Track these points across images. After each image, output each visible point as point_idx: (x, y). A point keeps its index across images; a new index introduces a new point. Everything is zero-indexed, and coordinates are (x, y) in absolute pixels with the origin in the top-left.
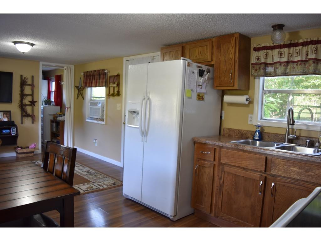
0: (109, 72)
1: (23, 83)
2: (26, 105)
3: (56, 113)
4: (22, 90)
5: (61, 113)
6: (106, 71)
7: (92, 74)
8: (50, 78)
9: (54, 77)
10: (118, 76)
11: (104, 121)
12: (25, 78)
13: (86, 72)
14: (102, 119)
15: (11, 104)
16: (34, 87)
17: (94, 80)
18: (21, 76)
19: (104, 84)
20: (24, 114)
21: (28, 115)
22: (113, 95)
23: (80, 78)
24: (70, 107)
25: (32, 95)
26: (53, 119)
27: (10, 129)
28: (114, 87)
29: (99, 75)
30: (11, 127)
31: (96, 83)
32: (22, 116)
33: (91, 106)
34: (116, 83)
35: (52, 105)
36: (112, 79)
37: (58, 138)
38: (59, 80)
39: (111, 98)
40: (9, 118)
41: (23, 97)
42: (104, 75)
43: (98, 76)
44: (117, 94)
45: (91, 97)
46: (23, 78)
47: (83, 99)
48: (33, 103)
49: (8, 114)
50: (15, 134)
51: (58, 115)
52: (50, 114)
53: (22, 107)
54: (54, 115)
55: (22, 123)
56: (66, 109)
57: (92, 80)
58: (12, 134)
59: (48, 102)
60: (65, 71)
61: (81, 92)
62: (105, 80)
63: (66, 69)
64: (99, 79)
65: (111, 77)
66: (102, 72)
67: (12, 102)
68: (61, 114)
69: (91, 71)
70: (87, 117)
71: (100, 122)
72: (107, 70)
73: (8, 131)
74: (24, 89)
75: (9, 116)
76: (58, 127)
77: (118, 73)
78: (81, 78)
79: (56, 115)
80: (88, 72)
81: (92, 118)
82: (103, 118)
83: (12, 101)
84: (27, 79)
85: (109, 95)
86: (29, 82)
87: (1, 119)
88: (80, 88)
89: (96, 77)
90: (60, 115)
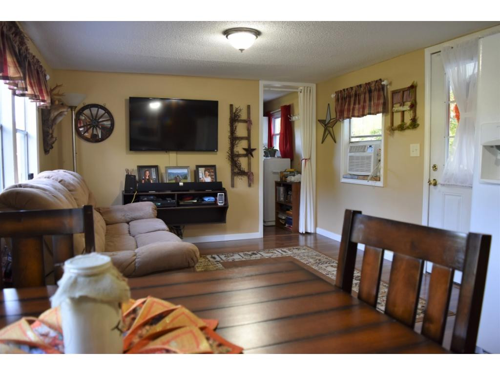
0: (390, 84)
1: (234, 119)
2: (239, 156)
3: (284, 170)
4: (233, 131)
5: (292, 170)
6: (384, 83)
7: (353, 92)
8: (271, 113)
9: (280, 110)
10: (413, 87)
11: (380, 180)
12: (236, 110)
13: (341, 91)
14: (376, 176)
15: (216, 154)
16: (251, 124)
17: (359, 103)
18: (231, 106)
19: (381, 109)
20: (236, 170)
21: (242, 173)
22: (402, 128)
23: (327, 105)
24: (310, 159)
25: (248, 138)
26: (279, 180)
27: (215, 195)
28: (403, 112)
29: (370, 91)
30: (216, 192)
31: (364, 108)
32: (234, 174)
33: (352, 154)
34: (409, 104)
35: (276, 156)
36: (398, 97)
37: (288, 212)
38: (287, 113)
39: (397, 133)
40: (213, 177)
41: (234, 142)
42: (379, 90)
43: (367, 96)
44: (411, 125)
45: (350, 137)
46: (234, 111)
47: (335, 142)
48: (249, 152)
49: (212, 171)
50: (222, 204)
51: (289, 173)
52: (274, 171)
53: (233, 158)
54: (281, 173)
55: (233, 186)
56: (303, 161)
57: (355, 104)
58: (219, 204)
59: (270, 151)
60: (301, 95)
61: (331, 129)
62: (382, 101)
63: (303, 91)
64: (370, 100)
65: (394, 93)
66: (375, 85)
67: (217, 151)
68: (293, 172)
69: (352, 88)
70: (342, 173)
71: (371, 183)
72: (387, 79)
73: (212, 199)
74: (236, 128)
75: (213, 174)
76: (288, 194)
77: (414, 82)
78: (329, 104)
79: (285, 173)
80: (344, 90)
81: (353, 177)
82: (378, 174)
83: (217, 149)
84: (240, 110)
85: (391, 129)
86: (244, 116)
87: (202, 179)
88: (328, 123)
89: (362, 97)
90: (291, 172)
